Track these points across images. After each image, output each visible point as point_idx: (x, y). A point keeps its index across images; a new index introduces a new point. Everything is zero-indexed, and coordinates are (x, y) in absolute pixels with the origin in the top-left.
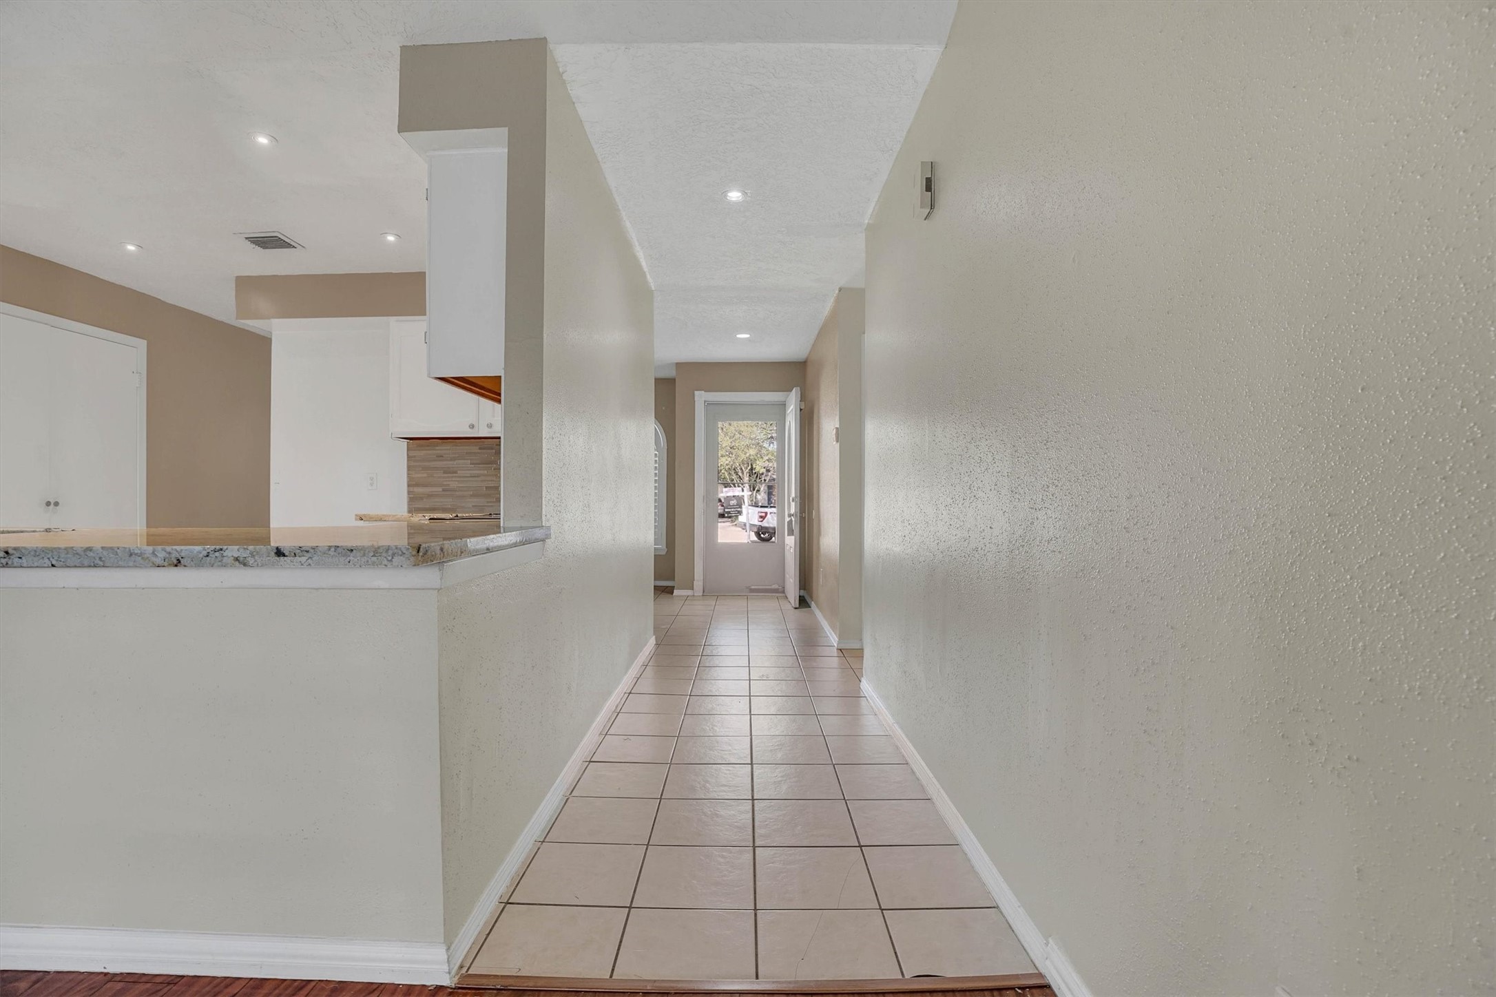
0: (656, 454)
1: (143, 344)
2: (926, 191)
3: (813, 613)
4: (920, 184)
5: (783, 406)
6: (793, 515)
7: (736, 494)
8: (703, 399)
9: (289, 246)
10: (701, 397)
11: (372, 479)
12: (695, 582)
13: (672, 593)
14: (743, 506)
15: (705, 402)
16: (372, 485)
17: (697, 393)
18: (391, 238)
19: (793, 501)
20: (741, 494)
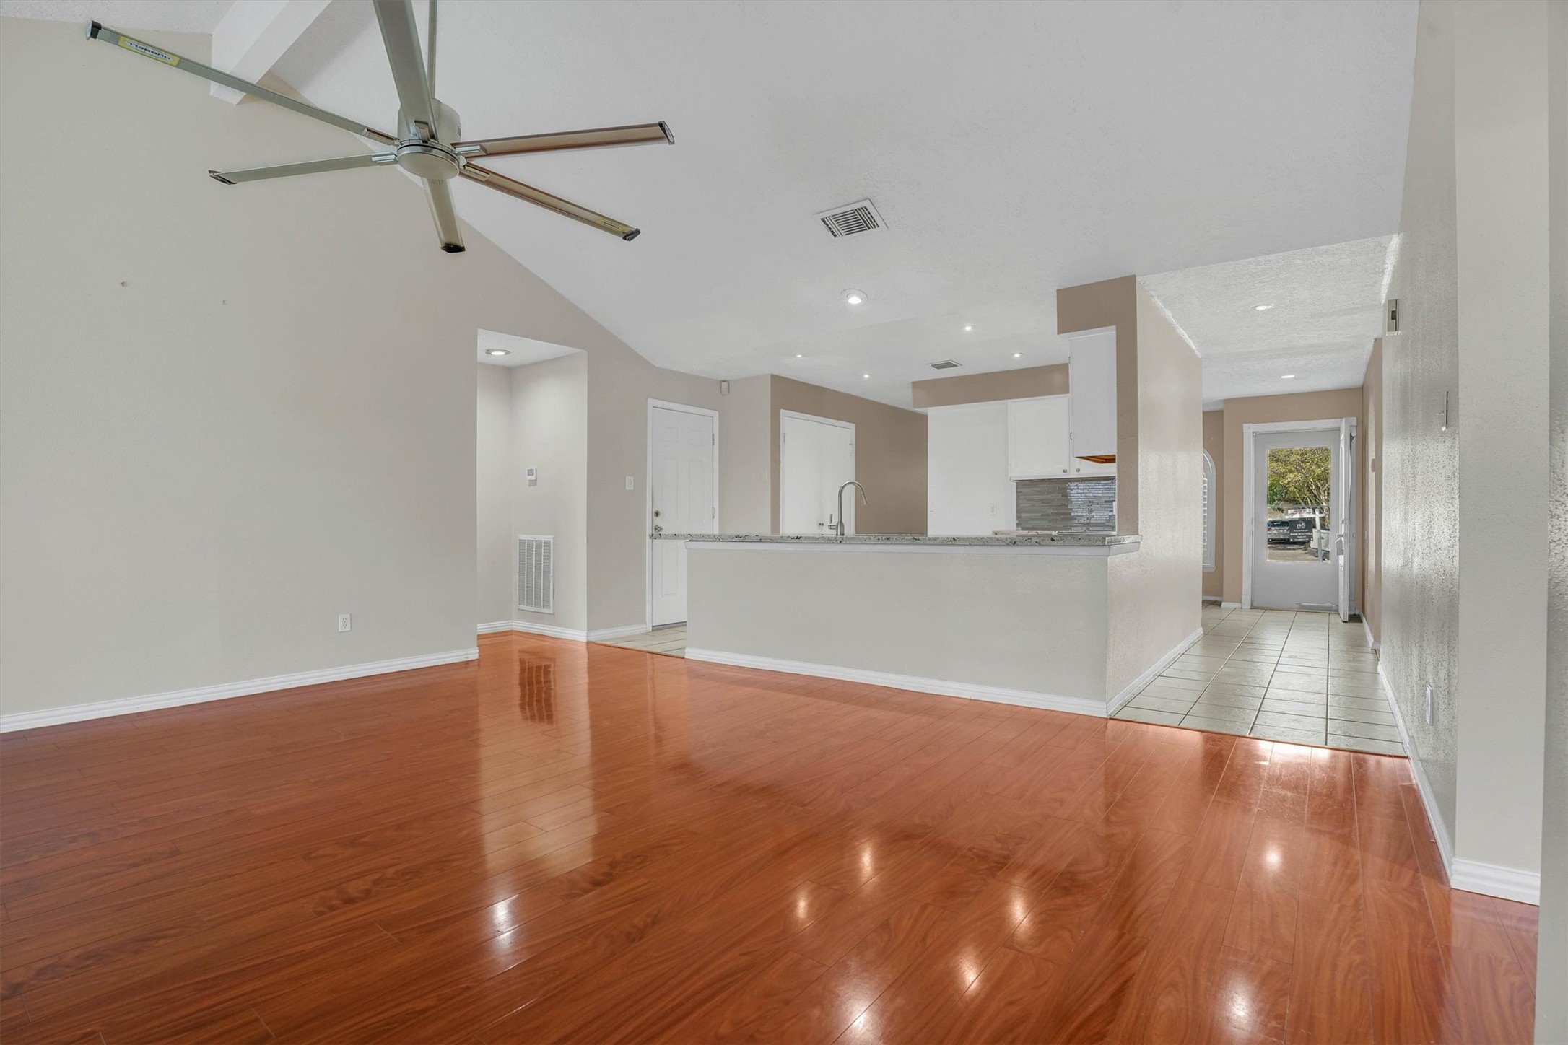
0: (1205, 481)
1: (853, 426)
2: (1392, 319)
3: (1363, 627)
4: (1387, 315)
5: (1338, 430)
6: (1342, 536)
7: (1306, 516)
8: (1252, 431)
9: (955, 366)
10: (1249, 429)
11: (993, 508)
12: (1243, 596)
13: (1220, 605)
14: (1314, 530)
15: (1253, 432)
16: (993, 512)
17: (1245, 425)
18: (1017, 355)
19: (1343, 522)
20: (1311, 516)
